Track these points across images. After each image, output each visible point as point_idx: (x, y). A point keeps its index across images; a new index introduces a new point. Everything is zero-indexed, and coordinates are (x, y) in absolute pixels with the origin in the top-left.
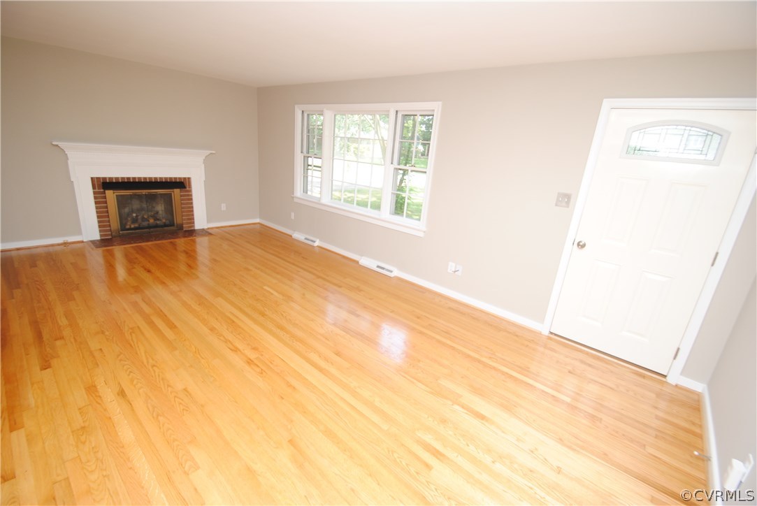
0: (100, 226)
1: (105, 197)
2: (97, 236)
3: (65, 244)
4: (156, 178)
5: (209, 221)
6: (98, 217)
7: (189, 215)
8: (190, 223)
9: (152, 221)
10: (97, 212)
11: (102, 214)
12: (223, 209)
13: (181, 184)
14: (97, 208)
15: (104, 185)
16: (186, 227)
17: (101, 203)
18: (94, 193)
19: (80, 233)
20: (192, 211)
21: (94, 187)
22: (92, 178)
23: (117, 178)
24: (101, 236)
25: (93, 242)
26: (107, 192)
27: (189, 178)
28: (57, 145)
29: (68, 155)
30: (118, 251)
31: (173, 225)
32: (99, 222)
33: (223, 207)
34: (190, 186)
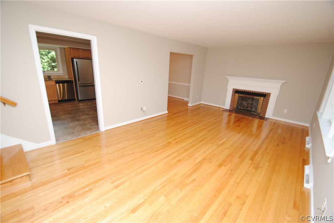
0: (230, 105)
1: (235, 96)
2: (228, 108)
3: (219, 107)
4: (255, 91)
5: (273, 115)
6: (231, 102)
7: (264, 110)
8: (264, 114)
9: (249, 108)
10: (231, 100)
11: (232, 102)
12: (284, 112)
13: (265, 96)
14: (232, 99)
15: (236, 92)
16: (261, 115)
17: (233, 97)
18: (232, 94)
19: (224, 105)
20: (267, 109)
21: (233, 92)
22: (233, 89)
23: (241, 90)
24: (230, 108)
25: (227, 110)
26: (236, 94)
27: (270, 94)
28: (226, 77)
29: (229, 81)
30: (234, 115)
31: (256, 112)
32: (231, 104)
33: (285, 111)
34: (269, 97)
